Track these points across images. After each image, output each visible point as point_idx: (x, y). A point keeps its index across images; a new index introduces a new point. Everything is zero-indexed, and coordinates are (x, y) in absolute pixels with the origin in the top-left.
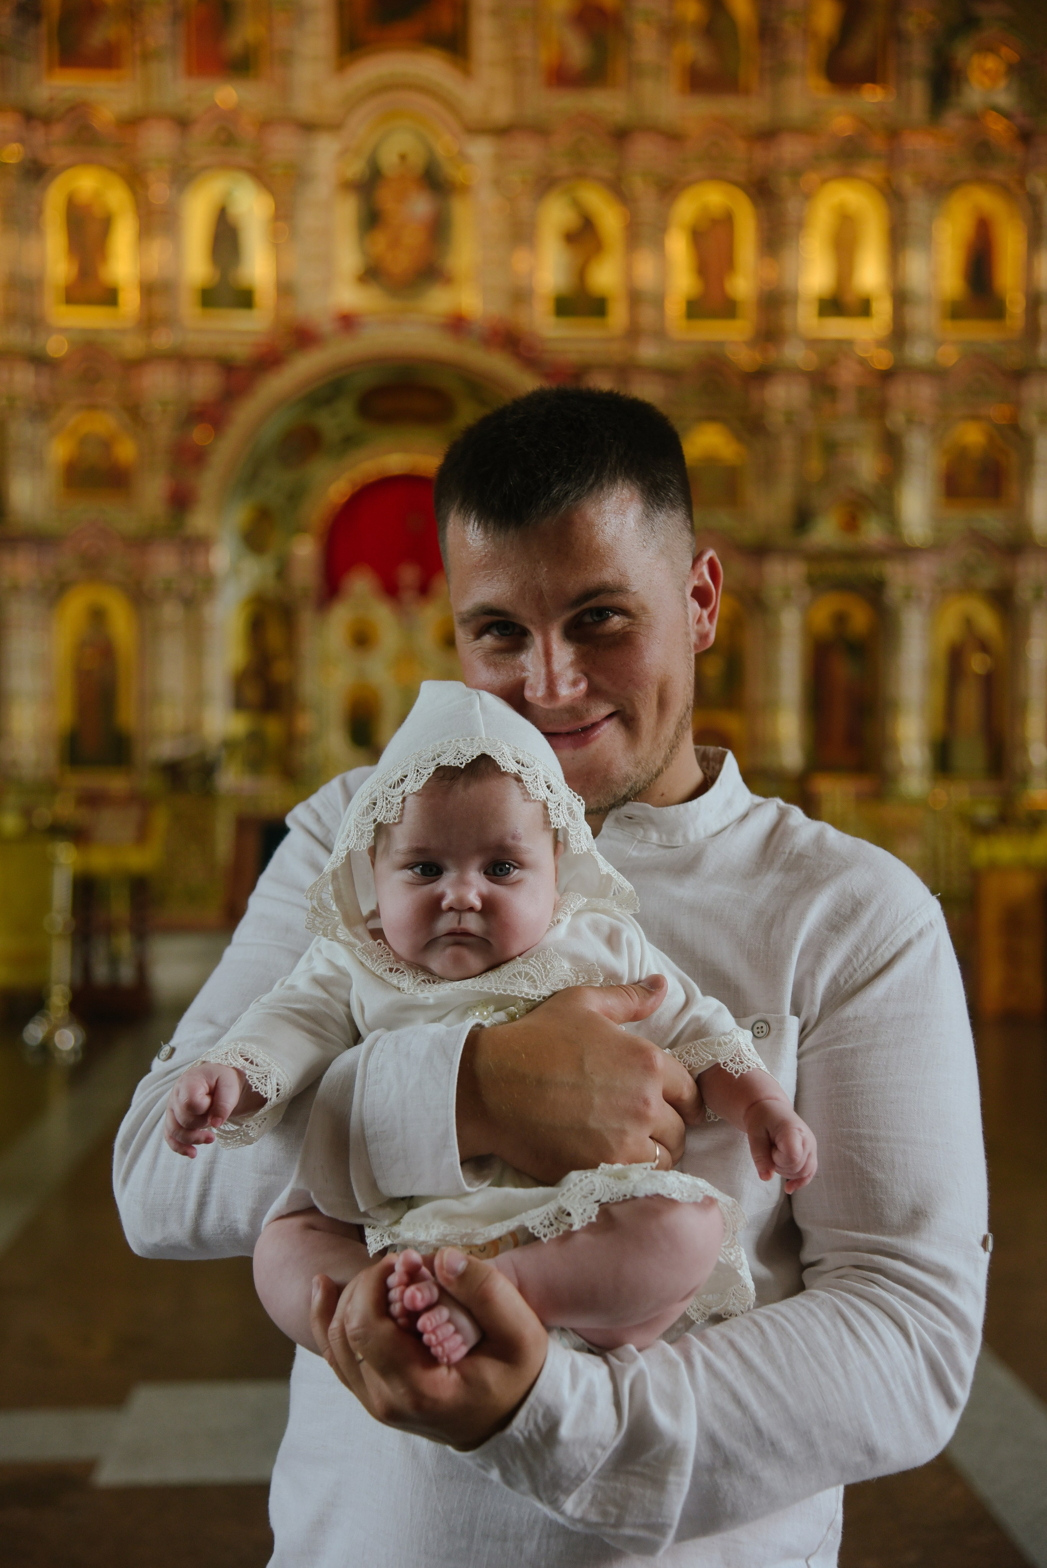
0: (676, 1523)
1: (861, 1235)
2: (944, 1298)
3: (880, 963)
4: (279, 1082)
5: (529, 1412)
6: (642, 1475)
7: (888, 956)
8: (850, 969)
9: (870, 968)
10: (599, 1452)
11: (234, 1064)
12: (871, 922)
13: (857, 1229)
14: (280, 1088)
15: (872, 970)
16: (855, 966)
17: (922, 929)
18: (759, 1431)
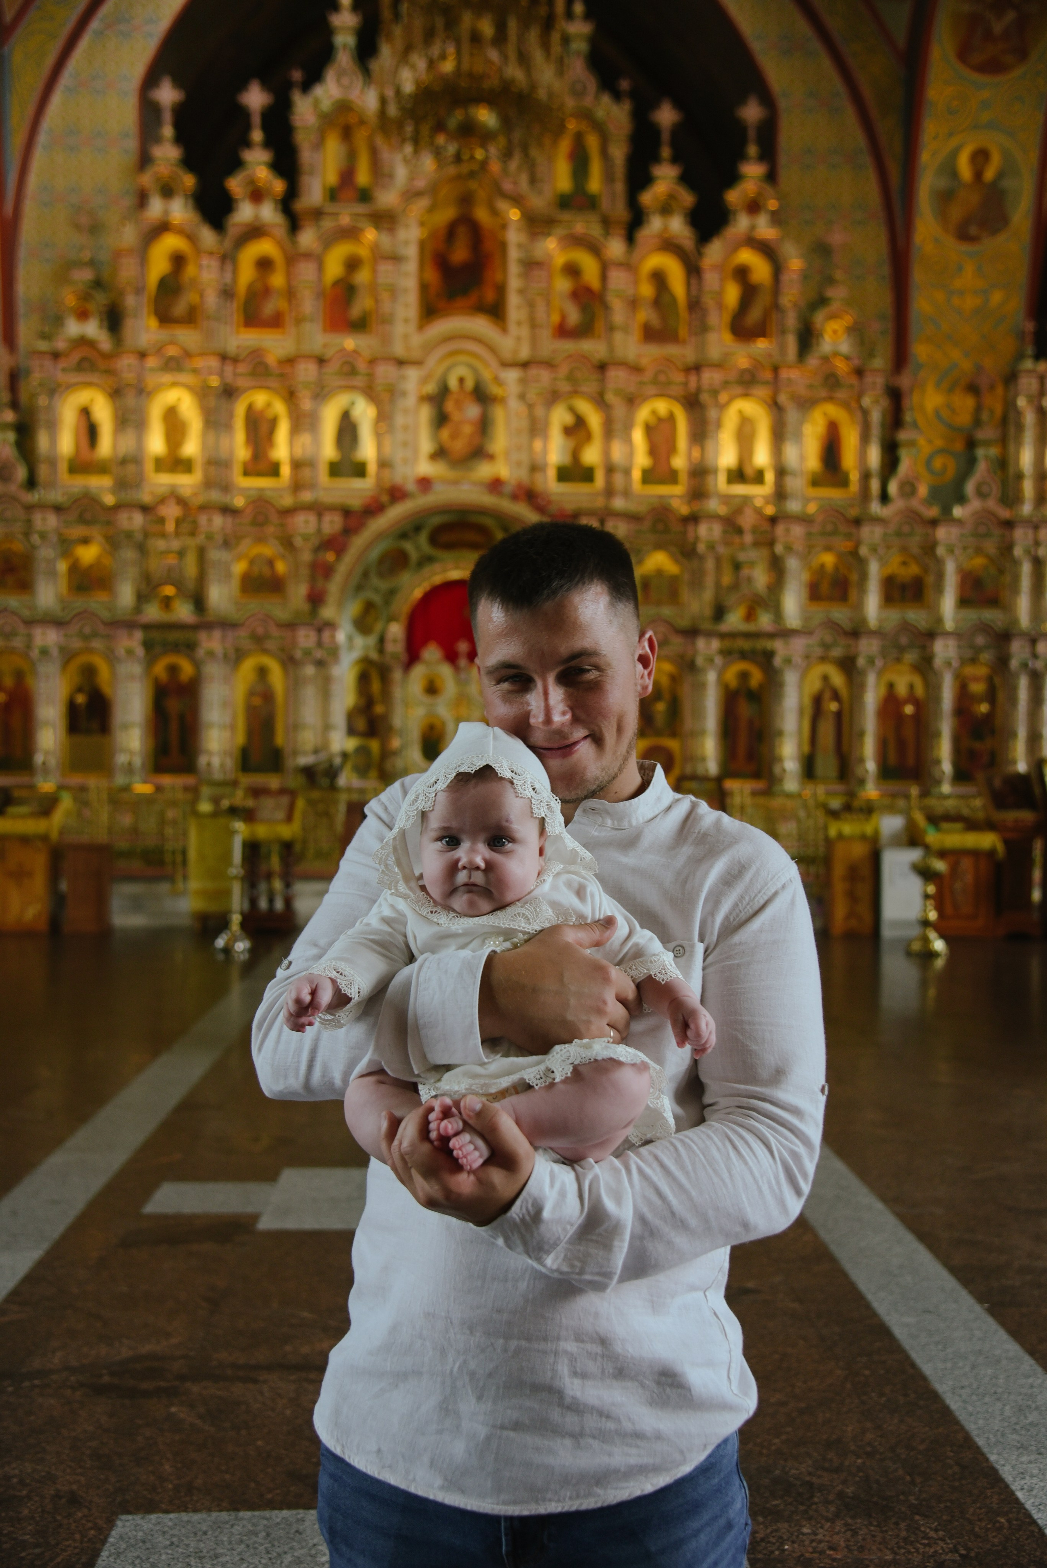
0: (619, 1272)
1: (742, 1087)
2: (796, 1127)
3: (757, 906)
4: (360, 987)
5: (523, 1202)
6: (597, 1242)
7: (762, 902)
8: (737, 911)
9: (750, 910)
10: (568, 1227)
11: (330, 975)
12: (751, 880)
13: (739, 1082)
14: (360, 991)
15: (751, 912)
16: (741, 909)
17: (785, 884)
18: (673, 1213)
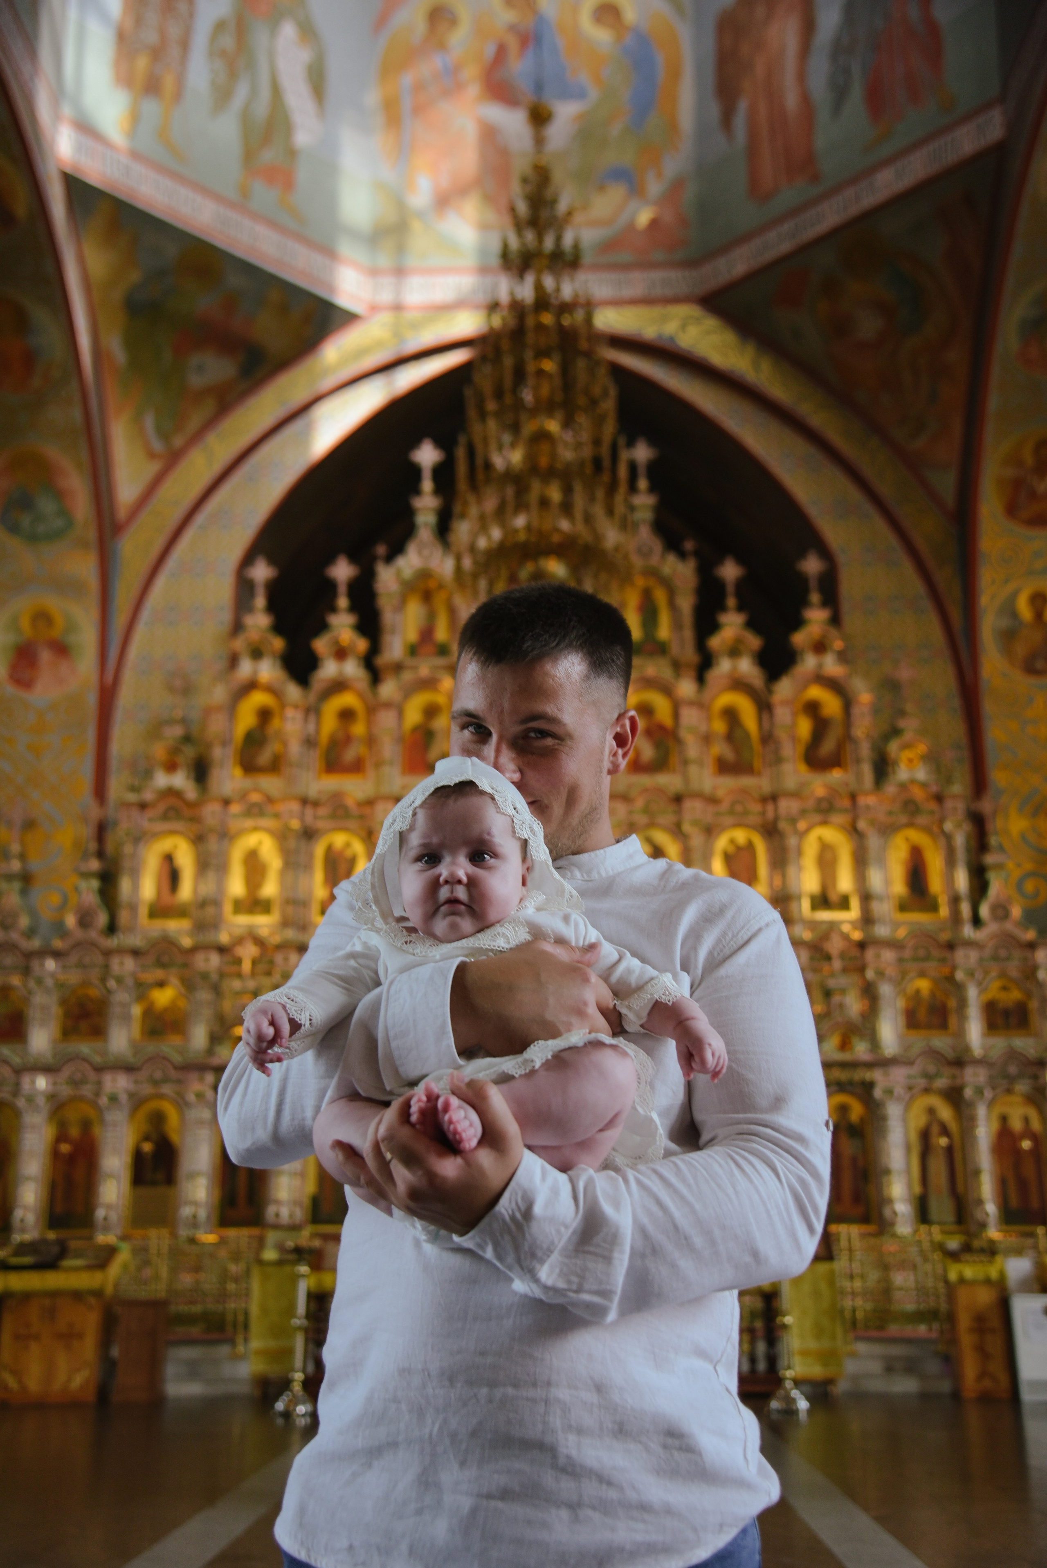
1: (741, 1116)
2: (800, 1153)
3: (741, 942)
5: (511, 1194)
7: (746, 938)
8: (721, 946)
9: (734, 945)
10: (563, 1229)
12: (733, 917)
13: (738, 1112)
15: (735, 947)
16: (724, 944)
18: (676, 1227)
